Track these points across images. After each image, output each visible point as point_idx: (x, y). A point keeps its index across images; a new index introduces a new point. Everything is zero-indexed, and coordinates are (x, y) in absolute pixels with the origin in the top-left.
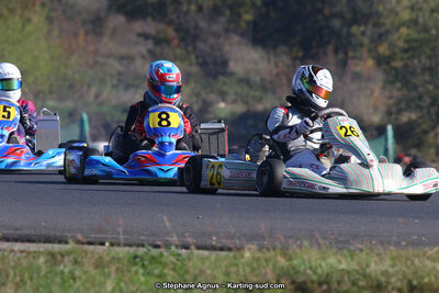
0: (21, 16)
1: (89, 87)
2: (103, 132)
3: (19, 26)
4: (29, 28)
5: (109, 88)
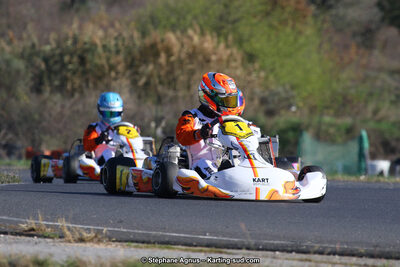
0: (293, 28)
1: (366, 102)
2: (381, 150)
3: (291, 38)
4: (302, 40)
5: (387, 104)
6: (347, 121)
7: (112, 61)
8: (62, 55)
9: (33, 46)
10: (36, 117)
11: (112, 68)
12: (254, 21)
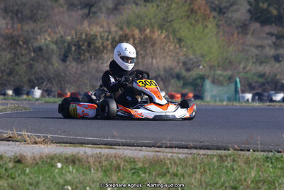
6: (229, 73)
7: (105, 44)
8: (78, 41)
9: (62, 36)
10: (63, 74)
11: (104, 47)
12: (182, 21)
